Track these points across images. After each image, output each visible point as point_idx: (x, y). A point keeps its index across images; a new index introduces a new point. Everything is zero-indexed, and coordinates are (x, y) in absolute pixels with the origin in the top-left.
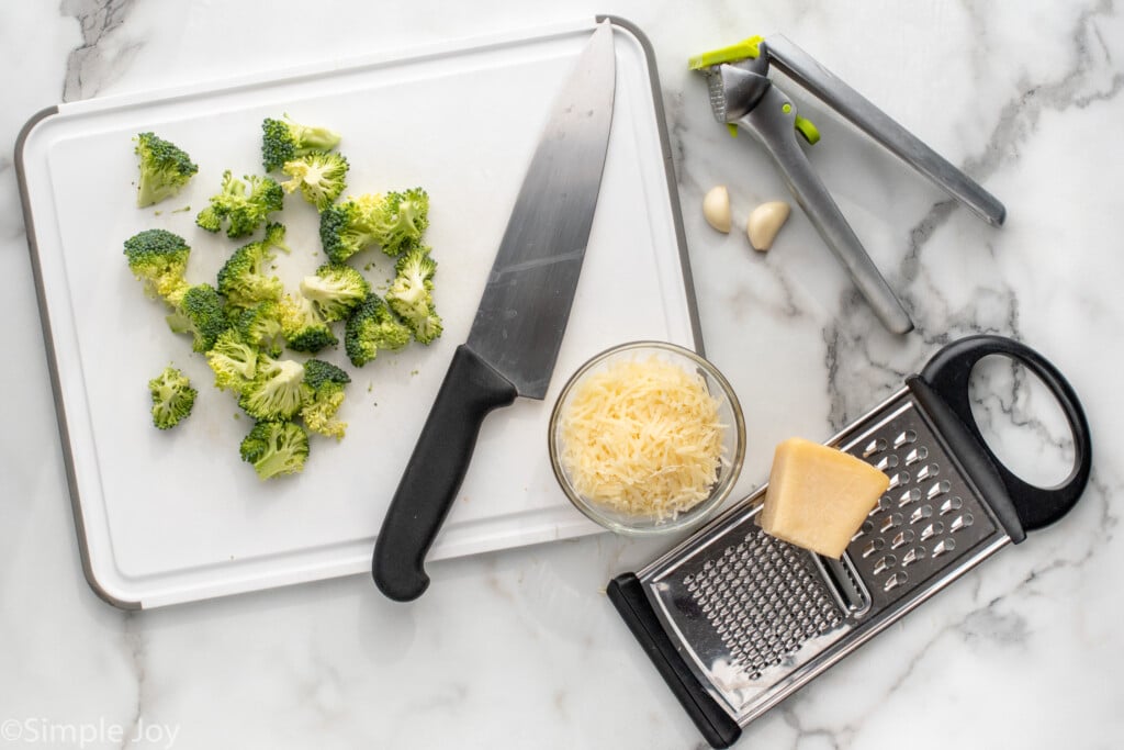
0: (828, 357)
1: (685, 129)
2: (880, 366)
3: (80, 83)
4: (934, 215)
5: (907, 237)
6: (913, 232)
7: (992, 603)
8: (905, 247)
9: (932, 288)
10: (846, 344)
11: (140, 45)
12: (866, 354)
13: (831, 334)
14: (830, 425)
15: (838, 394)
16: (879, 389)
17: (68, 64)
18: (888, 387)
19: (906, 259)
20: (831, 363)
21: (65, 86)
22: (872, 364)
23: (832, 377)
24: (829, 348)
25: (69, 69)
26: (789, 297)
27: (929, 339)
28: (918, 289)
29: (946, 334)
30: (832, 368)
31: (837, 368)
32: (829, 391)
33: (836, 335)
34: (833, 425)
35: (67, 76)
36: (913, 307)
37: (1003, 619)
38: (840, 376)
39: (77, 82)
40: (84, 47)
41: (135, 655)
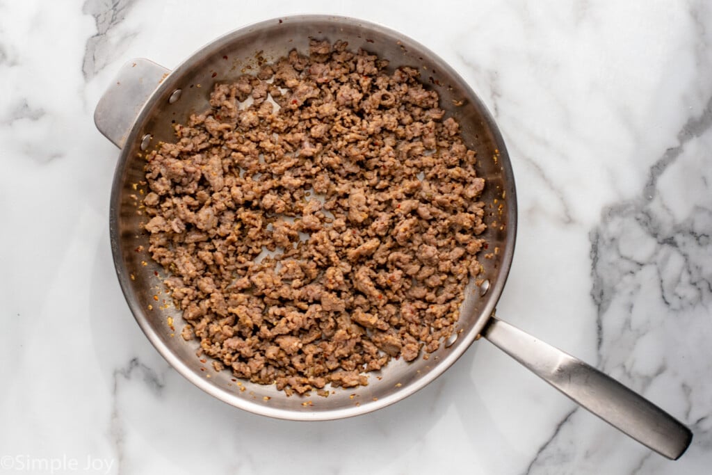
0: (591, 252)
1: (499, 96)
2: (627, 259)
3: (94, 59)
4: (667, 156)
5: (648, 171)
6: (652, 168)
7: (699, 421)
8: (646, 178)
9: (663, 206)
10: (604, 243)
11: (135, 34)
12: (618, 249)
13: (594, 236)
14: (592, 297)
15: (598, 277)
16: (626, 274)
17: (87, 46)
18: (632, 272)
19: (647, 186)
20: (593, 255)
21: (84, 61)
22: (622, 257)
23: (594, 266)
24: (593, 245)
25: (87, 50)
26: (567, 211)
27: (661, 241)
28: (654, 207)
29: (673, 238)
30: (594, 259)
31: (598, 259)
32: (592, 274)
33: (598, 236)
34: (594, 298)
35: (86, 54)
36: (650, 219)
37: (705, 432)
38: (599, 264)
39: (92, 58)
40: (98, 35)
41: (117, 442)
